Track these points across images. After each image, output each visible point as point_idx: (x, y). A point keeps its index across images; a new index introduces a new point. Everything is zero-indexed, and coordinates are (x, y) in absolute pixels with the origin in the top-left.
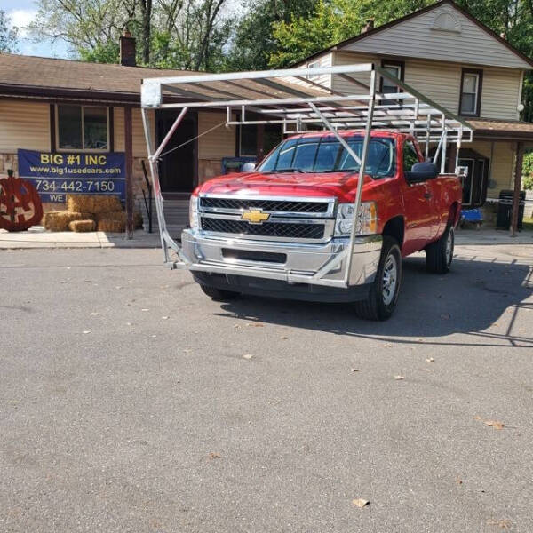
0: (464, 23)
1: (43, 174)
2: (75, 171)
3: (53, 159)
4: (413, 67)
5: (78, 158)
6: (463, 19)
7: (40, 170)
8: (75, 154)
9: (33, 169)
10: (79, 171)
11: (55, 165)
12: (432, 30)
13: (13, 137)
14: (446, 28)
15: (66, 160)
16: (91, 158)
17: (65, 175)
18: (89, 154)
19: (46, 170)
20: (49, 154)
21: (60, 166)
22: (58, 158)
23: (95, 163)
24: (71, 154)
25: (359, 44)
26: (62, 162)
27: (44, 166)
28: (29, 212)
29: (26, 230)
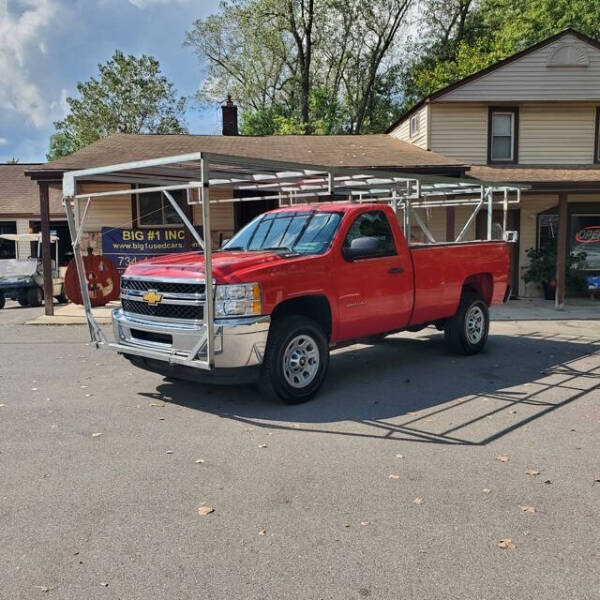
0: (592, 55)
1: (125, 250)
2: (155, 246)
3: (135, 235)
4: (530, 112)
5: (158, 233)
6: (589, 50)
7: (122, 246)
8: (155, 230)
9: (116, 246)
10: (159, 246)
11: (136, 241)
12: (548, 67)
13: (98, 216)
14: (567, 63)
15: (146, 236)
16: (170, 233)
17: (146, 251)
18: (168, 229)
19: (128, 246)
20: (130, 231)
21: (141, 242)
22: (139, 235)
23: (175, 237)
24: (151, 229)
25: (457, 93)
26: (142, 238)
27: (127, 242)
28: (108, 288)
29: (104, 305)
